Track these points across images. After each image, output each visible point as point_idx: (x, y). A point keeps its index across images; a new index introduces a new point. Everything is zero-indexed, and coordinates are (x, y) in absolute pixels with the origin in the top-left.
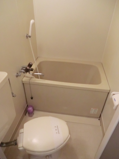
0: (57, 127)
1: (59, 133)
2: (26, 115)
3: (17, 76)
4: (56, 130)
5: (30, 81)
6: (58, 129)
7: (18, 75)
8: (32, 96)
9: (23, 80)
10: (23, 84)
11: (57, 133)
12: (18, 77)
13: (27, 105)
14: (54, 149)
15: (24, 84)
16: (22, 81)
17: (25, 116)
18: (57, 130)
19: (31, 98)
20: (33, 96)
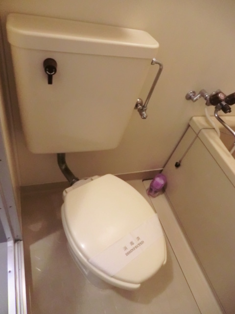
0: (140, 241)
1: (127, 254)
2: (144, 182)
3: (189, 98)
4: (132, 243)
5: (203, 131)
6: (136, 247)
7: (193, 96)
8: (180, 161)
9: (195, 119)
10: (189, 126)
11: (126, 248)
12: (191, 101)
13: (162, 170)
14: (88, 259)
15: (190, 129)
16: (191, 119)
17: (141, 181)
18: (134, 246)
19: (177, 163)
20: (181, 164)
